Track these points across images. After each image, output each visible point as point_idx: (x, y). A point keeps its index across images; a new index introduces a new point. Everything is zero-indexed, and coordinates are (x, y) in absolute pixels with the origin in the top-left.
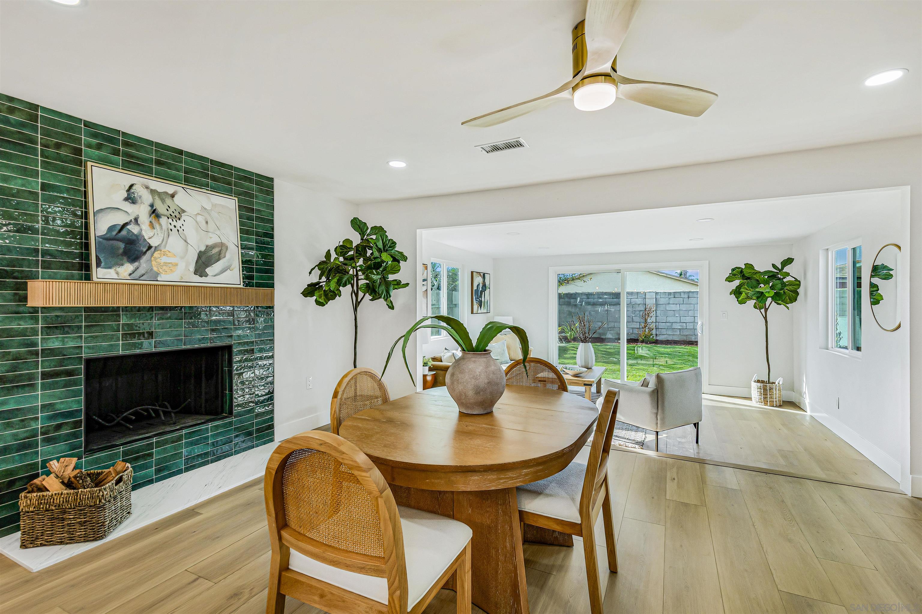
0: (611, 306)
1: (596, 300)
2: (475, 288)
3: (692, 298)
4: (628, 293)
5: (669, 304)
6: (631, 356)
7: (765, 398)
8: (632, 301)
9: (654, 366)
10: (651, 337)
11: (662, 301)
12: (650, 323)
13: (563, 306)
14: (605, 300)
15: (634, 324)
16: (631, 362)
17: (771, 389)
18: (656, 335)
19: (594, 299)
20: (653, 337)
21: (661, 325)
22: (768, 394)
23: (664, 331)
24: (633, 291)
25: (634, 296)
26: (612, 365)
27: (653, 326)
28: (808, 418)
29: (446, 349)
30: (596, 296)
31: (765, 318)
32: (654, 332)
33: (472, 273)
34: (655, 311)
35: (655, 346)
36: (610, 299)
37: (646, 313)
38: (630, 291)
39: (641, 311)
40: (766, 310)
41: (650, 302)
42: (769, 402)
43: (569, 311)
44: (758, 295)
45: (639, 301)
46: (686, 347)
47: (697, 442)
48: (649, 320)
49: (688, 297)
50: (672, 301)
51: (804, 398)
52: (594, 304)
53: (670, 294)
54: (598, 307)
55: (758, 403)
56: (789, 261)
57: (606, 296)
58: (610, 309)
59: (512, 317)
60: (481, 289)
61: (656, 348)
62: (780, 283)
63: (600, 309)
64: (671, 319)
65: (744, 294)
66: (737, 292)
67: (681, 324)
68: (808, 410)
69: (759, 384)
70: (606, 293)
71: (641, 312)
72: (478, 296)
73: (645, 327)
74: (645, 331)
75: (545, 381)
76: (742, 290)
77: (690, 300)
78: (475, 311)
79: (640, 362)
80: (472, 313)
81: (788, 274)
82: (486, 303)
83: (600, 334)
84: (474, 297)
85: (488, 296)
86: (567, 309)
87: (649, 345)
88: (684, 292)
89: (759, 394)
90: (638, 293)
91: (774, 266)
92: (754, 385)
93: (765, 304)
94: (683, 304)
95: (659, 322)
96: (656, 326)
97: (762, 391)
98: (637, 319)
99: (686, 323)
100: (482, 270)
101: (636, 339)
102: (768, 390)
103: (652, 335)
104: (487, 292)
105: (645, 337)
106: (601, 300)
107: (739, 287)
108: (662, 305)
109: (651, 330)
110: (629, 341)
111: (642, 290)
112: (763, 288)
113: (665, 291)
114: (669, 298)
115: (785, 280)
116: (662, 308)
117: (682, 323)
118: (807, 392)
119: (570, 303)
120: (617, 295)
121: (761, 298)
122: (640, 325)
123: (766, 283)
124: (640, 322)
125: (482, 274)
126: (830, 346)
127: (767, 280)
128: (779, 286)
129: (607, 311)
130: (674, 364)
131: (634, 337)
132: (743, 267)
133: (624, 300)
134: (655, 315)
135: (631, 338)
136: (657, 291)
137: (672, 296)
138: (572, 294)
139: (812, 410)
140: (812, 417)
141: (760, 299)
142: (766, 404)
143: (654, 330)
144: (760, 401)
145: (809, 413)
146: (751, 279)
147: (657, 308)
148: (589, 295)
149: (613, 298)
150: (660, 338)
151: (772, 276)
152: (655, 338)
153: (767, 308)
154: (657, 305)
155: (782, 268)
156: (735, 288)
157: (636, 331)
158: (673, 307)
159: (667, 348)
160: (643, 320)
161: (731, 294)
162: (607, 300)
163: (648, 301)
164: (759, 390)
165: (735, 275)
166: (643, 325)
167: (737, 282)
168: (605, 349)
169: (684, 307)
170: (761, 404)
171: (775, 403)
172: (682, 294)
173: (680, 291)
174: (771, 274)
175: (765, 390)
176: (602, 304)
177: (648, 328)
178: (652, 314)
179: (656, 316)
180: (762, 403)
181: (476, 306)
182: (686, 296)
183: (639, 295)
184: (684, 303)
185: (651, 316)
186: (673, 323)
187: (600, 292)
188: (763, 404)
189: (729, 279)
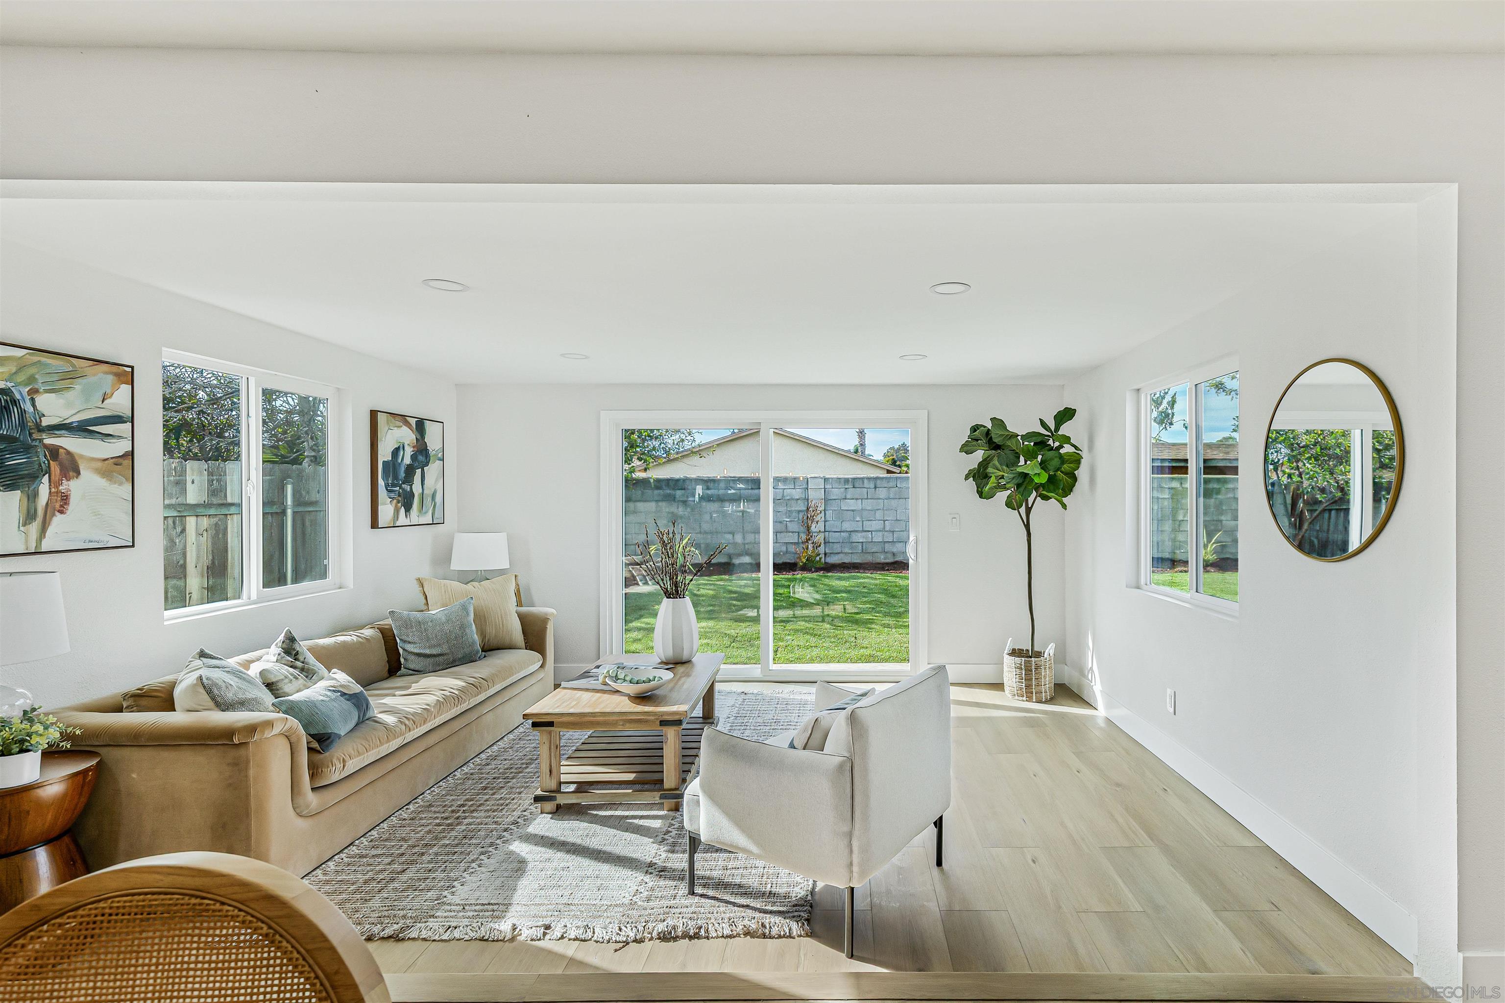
0: (749, 503)
1: (721, 492)
2: (384, 455)
3: (881, 489)
4: (777, 480)
5: (846, 499)
6: (783, 601)
7: (1028, 686)
8: (785, 494)
9: (823, 621)
10: (818, 558)
11: (836, 493)
12: (816, 534)
13: (660, 504)
14: (738, 491)
15: (788, 537)
16: (783, 614)
17: (1038, 667)
18: (825, 554)
19: (719, 490)
20: (820, 559)
21: (833, 537)
22: (1034, 678)
23: (837, 548)
24: (788, 475)
25: (789, 484)
26: (748, 624)
27: (820, 538)
28: (1101, 723)
29: (202, 655)
30: (722, 485)
31: (1027, 526)
32: (822, 550)
33: (374, 414)
34: (823, 512)
35: (825, 576)
36: (747, 491)
37: (807, 518)
38: (783, 475)
39: (799, 511)
40: (1028, 510)
41: (816, 495)
42: (1034, 693)
43: (673, 513)
44: (1019, 481)
45: (797, 493)
46: (873, 576)
47: (939, 863)
48: (813, 528)
49: (875, 488)
50: (851, 493)
51: (1089, 680)
52: (721, 499)
53: (847, 481)
54: (727, 504)
55: (1016, 697)
56: (1066, 415)
57: (741, 486)
58: (749, 508)
59: (505, 534)
60: (407, 461)
61: (826, 581)
62: (1056, 457)
63: (729, 508)
64: (847, 526)
65: (993, 479)
66: (980, 475)
67: (864, 534)
68: (1100, 703)
69: (1018, 660)
70: (740, 480)
71: (801, 513)
72: (396, 477)
73: (807, 540)
74: (807, 548)
75: (551, 724)
76: (990, 470)
77: (877, 491)
78: (383, 520)
79: (799, 612)
80: (374, 525)
81: (1067, 440)
82: (430, 499)
83: (730, 556)
84: (381, 483)
85: (437, 480)
86: (667, 510)
87: (814, 575)
88: (869, 479)
89: (1017, 680)
90: (795, 478)
91: (1043, 423)
92: (1009, 662)
93: (1027, 500)
94: (867, 499)
95: (829, 532)
96: (824, 539)
97: (1024, 673)
98: (793, 527)
99: (872, 531)
100: (414, 409)
101: (792, 563)
102: (1033, 670)
103: (819, 555)
104: (432, 470)
105: (807, 560)
106: (733, 491)
107: (984, 464)
108: (834, 502)
109: (817, 546)
110: (779, 568)
111: (800, 474)
112: (1024, 465)
113: (839, 476)
114: (846, 488)
115: (1062, 451)
116: (834, 506)
117: (866, 531)
118: (1095, 668)
119: (675, 498)
120: (755, 483)
121: (1023, 487)
122: (798, 538)
123: (1030, 455)
124: (798, 533)
125: (413, 422)
126: (1143, 582)
127: (1031, 449)
128: (1056, 462)
129: (743, 512)
130: (857, 613)
131: (789, 559)
132: (989, 425)
133: (768, 493)
134: (823, 518)
135: (785, 561)
136: (827, 476)
137: (850, 486)
138: (678, 480)
139: (1109, 706)
140: (1108, 721)
141: (1021, 489)
142: (1030, 699)
143: (822, 545)
144: (1018, 692)
145: (1101, 711)
146: (1003, 449)
147: (826, 507)
148: (708, 482)
149: (752, 489)
150: (833, 560)
151: (1041, 443)
152: (823, 560)
153: (1030, 506)
154: (826, 500)
155: (1057, 429)
156: (975, 466)
157: (792, 548)
158: (852, 505)
159: (847, 579)
160: (802, 529)
161: (967, 478)
162: (742, 491)
163: (812, 494)
164: (1018, 671)
165: (977, 440)
166: (804, 537)
167: (979, 455)
168: (737, 586)
169: (868, 504)
170: (1021, 698)
171: (1044, 694)
172: (866, 481)
173: (862, 476)
174: (1039, 439)
175: (1028, 670)
176: (735, 499)
177: (813, 543)
178: (820, 516)
179: (825, 521)
180: (1023, 696)
181: (386, 510)
182: (872, 486)
183: (797, 484)
184: (869, 497)
185: (816, 519)
186: (852, 533)
187: (731, 477)
188: (1024, 699)
189: (967, 449)
